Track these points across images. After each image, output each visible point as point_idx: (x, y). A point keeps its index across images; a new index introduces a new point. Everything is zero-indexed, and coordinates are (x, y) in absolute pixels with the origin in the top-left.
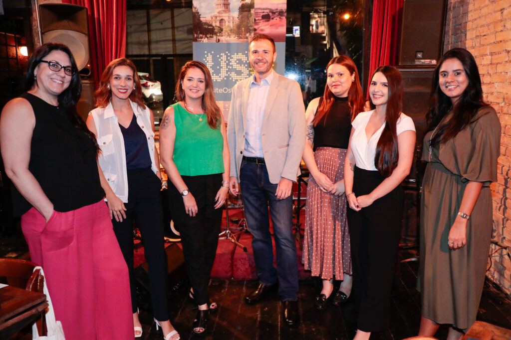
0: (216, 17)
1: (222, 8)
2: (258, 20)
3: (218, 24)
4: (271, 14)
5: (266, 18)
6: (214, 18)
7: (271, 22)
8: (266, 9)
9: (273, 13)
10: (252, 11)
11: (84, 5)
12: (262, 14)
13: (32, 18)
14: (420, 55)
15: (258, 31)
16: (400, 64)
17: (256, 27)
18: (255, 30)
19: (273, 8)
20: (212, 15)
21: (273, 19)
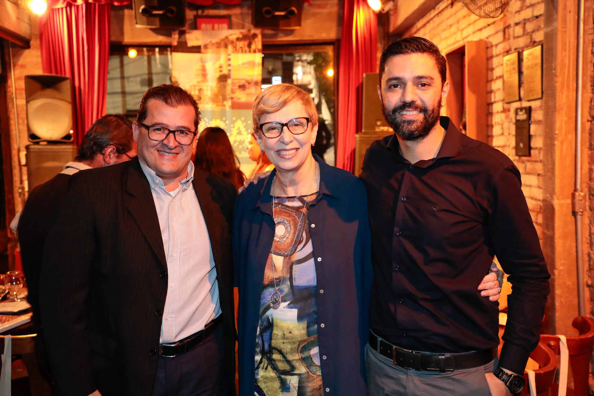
0: (195, 86)
1: (200, 79)
2: (236, 89)
3: (197, 93)
4: (247, 84)
5: (242, 87)
6: (193, 87)
7: (248, 91)
8: (242, 79)
9: (249, 83)
10: (229, 81)
11: (65, 74)
12: (238, 84)
13: (7, 84)
14: (379, 123)
15: (235, 100)
16: (363, 131)
17: (233, 96)
18: (232, 98)
19: (249, 78)
20: (192, 84)
21: (248, 88)
